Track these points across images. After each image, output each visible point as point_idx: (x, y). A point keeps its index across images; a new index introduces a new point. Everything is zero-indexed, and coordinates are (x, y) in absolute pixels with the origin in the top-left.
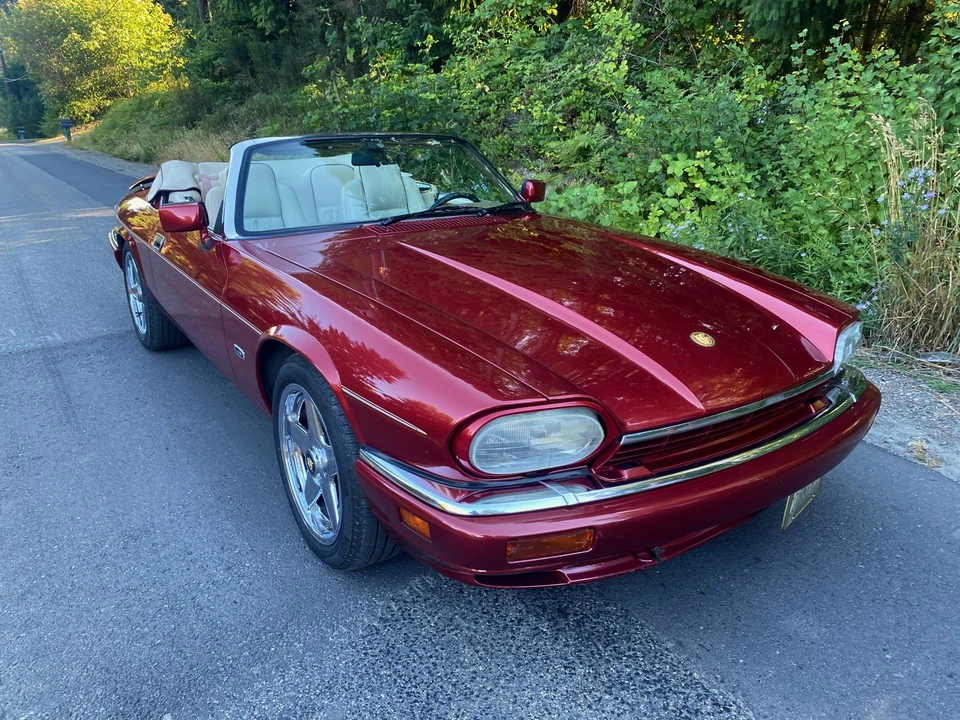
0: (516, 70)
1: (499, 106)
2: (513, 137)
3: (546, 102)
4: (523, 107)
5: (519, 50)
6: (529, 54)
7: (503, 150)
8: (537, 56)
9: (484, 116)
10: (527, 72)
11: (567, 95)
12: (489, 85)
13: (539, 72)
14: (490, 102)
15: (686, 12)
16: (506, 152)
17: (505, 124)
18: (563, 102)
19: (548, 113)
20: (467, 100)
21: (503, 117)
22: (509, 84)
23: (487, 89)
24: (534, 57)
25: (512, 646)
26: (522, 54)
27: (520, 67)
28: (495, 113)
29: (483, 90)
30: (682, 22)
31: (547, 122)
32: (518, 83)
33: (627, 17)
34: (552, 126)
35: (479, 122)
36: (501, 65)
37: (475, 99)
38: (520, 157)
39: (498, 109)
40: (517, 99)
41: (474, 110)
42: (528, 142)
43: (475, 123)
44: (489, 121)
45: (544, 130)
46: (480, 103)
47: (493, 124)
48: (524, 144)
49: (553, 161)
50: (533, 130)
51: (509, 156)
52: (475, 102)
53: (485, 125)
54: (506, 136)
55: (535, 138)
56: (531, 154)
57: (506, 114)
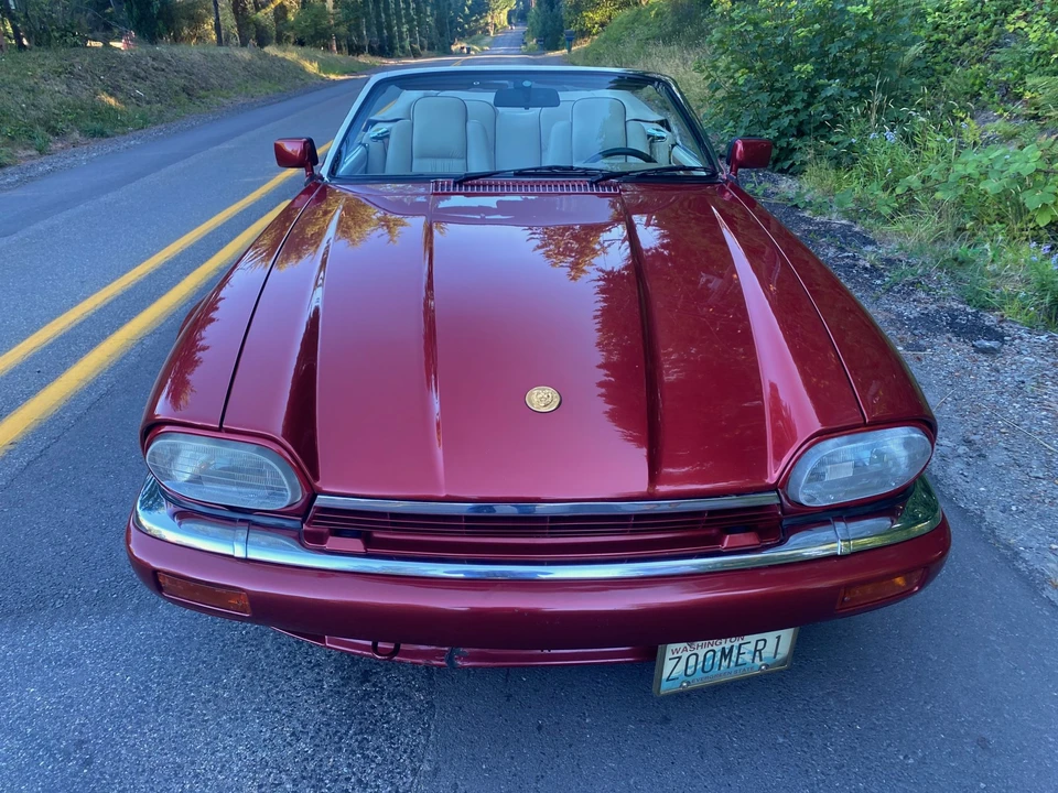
1: (995, 22)
2: (997, 67)
4: (1024, 25)
7: (974, 84)
9: (967, 38)
17: (992, 48)
20: (956, 13)
21: (992, 38)
25: (277, 687)
28: (985, 32)
31: (1045, 47)
34: (1052, 54)
35: (960, 44)
37: (968, 11)
38: (992, 96)
39: (992, 27)
40: (1018, 13)
41: (959, 27)
42: (1011, 75)
43: (953, 46)
44: (973, 44)
45: (1038, 60)
46: (972, 18)
47: (975, 47)
48: (1004, 79)
49: (1033, 105)
50: (1022, 59)
51: (980, 95)
52: (964, 15)
53: (965, 49)
54: (989, 65)
55: (1022, 71)
56: (1009, 94)
57: (998, 34)
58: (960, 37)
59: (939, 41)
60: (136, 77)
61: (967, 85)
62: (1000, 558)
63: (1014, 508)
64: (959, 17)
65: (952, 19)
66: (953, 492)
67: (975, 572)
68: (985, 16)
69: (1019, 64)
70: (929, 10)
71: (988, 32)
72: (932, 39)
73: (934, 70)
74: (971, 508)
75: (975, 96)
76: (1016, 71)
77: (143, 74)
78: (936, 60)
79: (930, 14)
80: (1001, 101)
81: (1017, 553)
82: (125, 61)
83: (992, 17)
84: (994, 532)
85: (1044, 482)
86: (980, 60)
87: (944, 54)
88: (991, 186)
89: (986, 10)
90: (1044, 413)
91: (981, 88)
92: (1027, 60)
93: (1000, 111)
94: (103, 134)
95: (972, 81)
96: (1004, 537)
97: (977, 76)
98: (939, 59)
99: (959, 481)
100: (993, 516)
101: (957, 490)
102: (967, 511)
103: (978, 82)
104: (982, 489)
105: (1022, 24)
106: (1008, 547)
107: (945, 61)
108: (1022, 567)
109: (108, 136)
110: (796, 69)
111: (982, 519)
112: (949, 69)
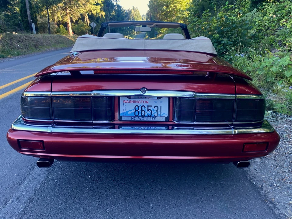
0: (290, 8)
2: (278, 36)
7: (271, 41)
9: (268, 28)
12: (275, 15)
16: (271, 43)
17: (276, 31)
20: (265, 21)
21: (276, 28)
22: (284, 14)
28: (274, 26)
29: (272, 17)
32: (289, 13)
35: (267, 30)
37: (268, 20)
38: (276, 45)
39: (276, 25)
40: (284, 20)
41: (266, 25)
42: (282, 38)
43: (264, 31)
44: (270, 30)
45: (290, 34)
46: (270, 23)
47: (271, 31)
48: (280, 39)
49: (289, 47)
50: (285, 33)
51: (273, 44)
52: (267, 22)
53: (268, 31)
54: (275, 36)
55: (285, 37)
56: (282, 44)
57: (278, 27)
58: (266, 28)
59: (260, 30)
60: (19, 41)
61: (269, 42)
62: (267, 208)
63: (275, 185)
64: (266, 22)
65: (263, 23)
66: (251, 177)
67: (256, 215)
68: (274, 22)
69: (284, 35)
70: (257, 21)
71: (275, 26)
72: (258, 29)
73: (259, 38)
74: (258, 184)
75: (271, 45)
76: (284, 37)
77: (21, 41)
78: (259, 35)
79: (257, 22)
80: (280, 46)
81: (275, 205)
82: (16, 37)
83: (276, 22)
84: (266, 195)
85: (288, 174)
86: (273, 35)
87: (262, 33)
88: (274, 69)
89: (274, 20)
90: (290, 146)
91: (273, 43)
92: (287, 33)
93: (279, 49)
94: (3, 57)
95: (270, 40)
96: (270, 197)
97: (272, 39)
98: (260, 35)
99: (254, 172)
100: (267, 188)
101: (253, 176)
102: (256, 185)
103: (272, 41)
104: (263, 176)
105: (285, 23)
106: (271, 202)
107: (262, 35)
108: (276, 212)
109: (5, 58)
110: (214, 36)
111: (262, 189)
112: (263, 37)
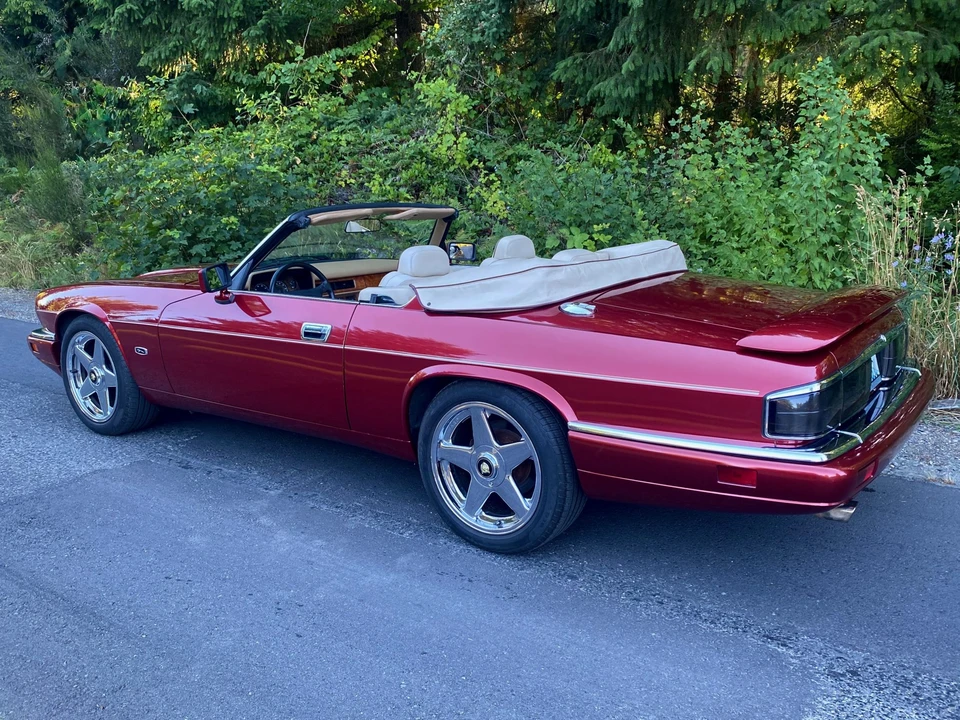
0: (330, 141)
3: (384, 175)
4: (353, 181)
5: (326, 119)
6: (342, 124)
8: (354, 125)
10: (343, 143)
11: (407, 167)
12: (299, 156)
13: (360, 143)
14: (306, 176)
15: (512, 86)
17: (331, 200)
18: (404, 175)
19: (388, 188)
21: (328, 192)
22: (326, 155)
23: (299, 161)
24: (350, 127)
26: (333, 123)
27: (334, 137)
29: (294, 162)
30: (509, 95)
32: (335, 153)
33: (454, 90)
36: (309, 135)
